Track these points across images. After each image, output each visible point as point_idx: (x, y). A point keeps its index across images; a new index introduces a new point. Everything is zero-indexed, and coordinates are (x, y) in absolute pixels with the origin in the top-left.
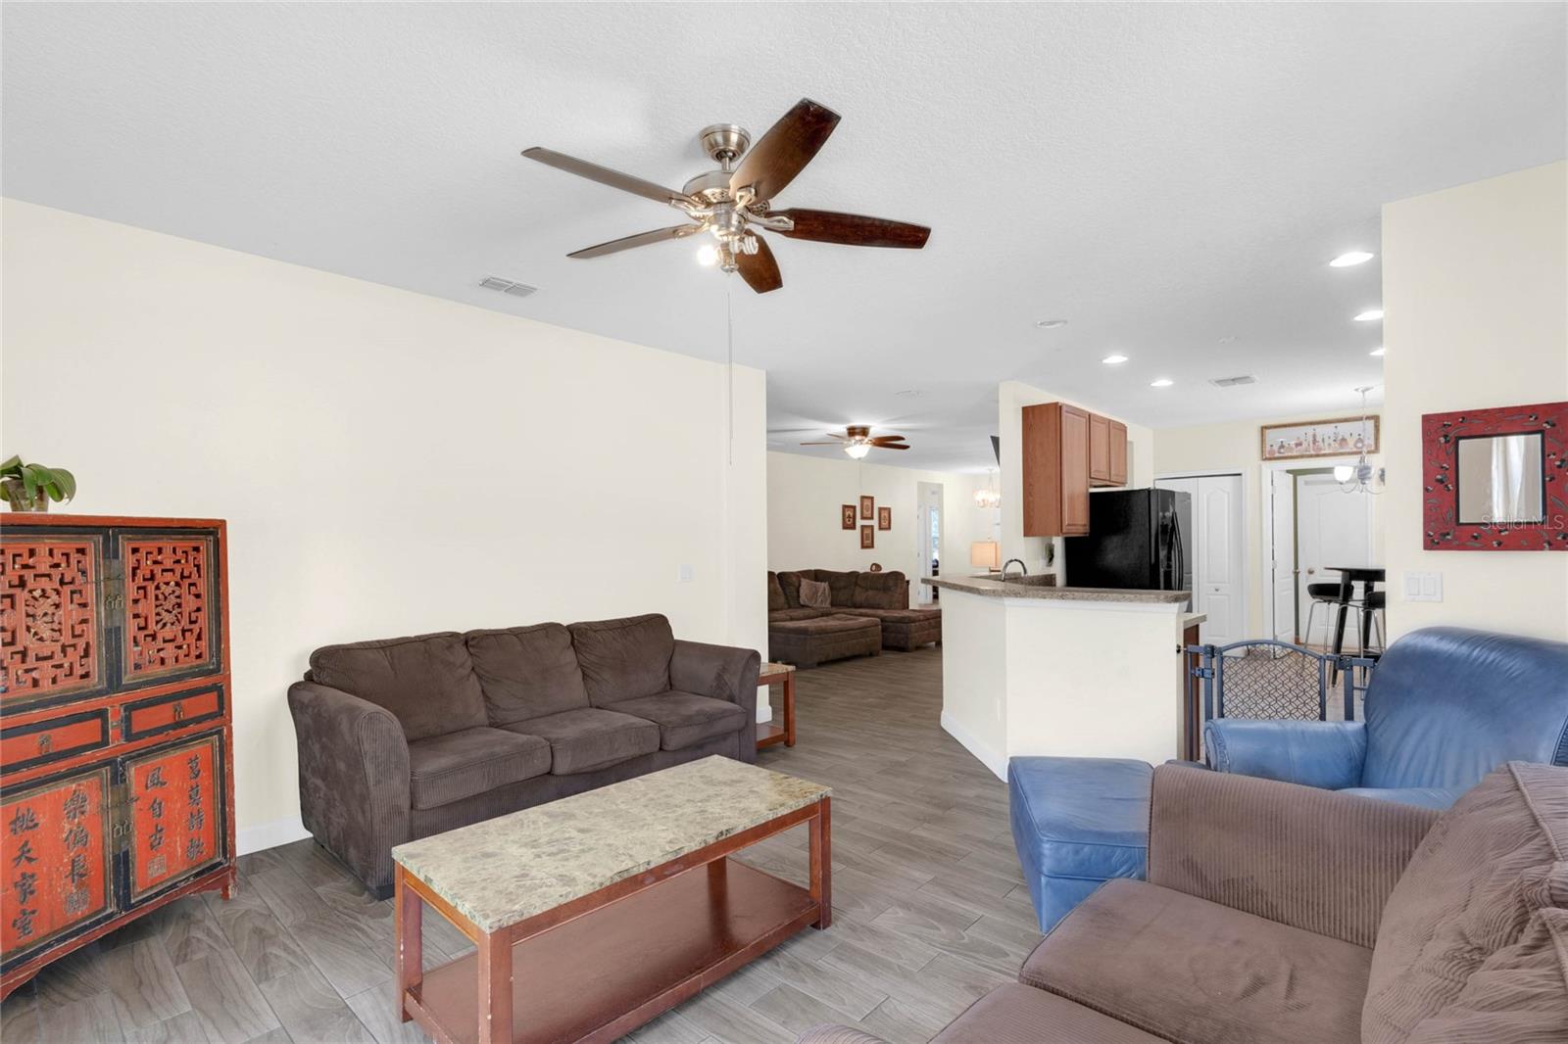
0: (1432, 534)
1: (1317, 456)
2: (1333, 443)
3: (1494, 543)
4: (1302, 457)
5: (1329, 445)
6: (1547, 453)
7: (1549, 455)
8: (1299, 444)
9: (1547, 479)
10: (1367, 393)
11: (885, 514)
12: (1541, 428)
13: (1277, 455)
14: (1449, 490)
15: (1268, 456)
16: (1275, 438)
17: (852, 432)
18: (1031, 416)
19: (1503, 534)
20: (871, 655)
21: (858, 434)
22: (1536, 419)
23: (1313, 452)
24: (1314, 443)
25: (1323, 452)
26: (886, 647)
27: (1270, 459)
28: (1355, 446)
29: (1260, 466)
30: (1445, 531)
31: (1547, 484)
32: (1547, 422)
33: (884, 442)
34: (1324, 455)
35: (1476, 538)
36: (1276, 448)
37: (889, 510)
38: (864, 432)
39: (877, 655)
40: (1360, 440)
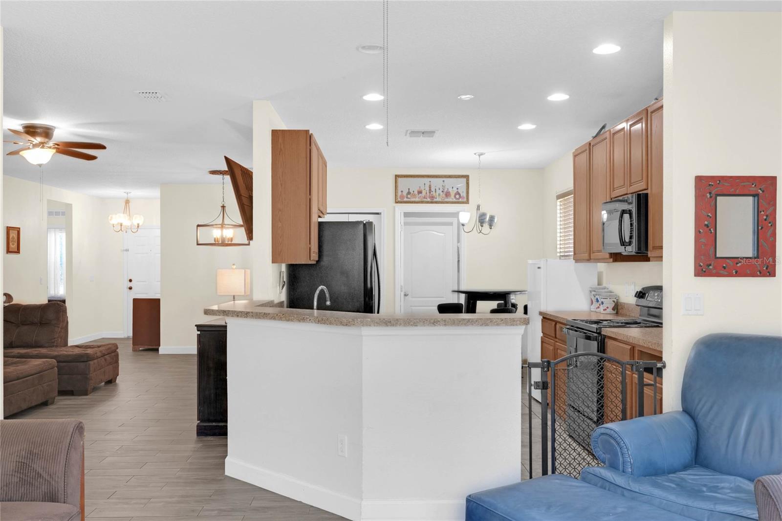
0: (702, 264)
1: (432, 203)
2: (441, 193)
3: (734, 271)
4: (422, 202)
5: (439, 195)
6: (760, 210)
7: (761, 212)
8: (420, 192)
9: (760, 228)
10: (481, 156)
11: (13, 234)
12: (757, 193)
13: (405, 199)
14: (711, 233)
15: (399, 200)
16: (403, 184)
17: (31, 130)
18: (280, 140)
19: (738, 265)
20: (45, 404)
21: (40, 135)
22: (755, 186)
23: (429, 200)
24: (430, 193)
25: (435, 200)
26: (63, 393)
27: (401, 202)
28: (455, 197)
29: (394, 208)
30: (709, 263)
31: (760, 231)
32: (760, 189)
33: (71, 149)
34: (436, 202)
35: (724, 268)
36: (405, 194)
37: (18, 230)
38: (47, 132)
39: (52, 403)
40: (458, 193)
